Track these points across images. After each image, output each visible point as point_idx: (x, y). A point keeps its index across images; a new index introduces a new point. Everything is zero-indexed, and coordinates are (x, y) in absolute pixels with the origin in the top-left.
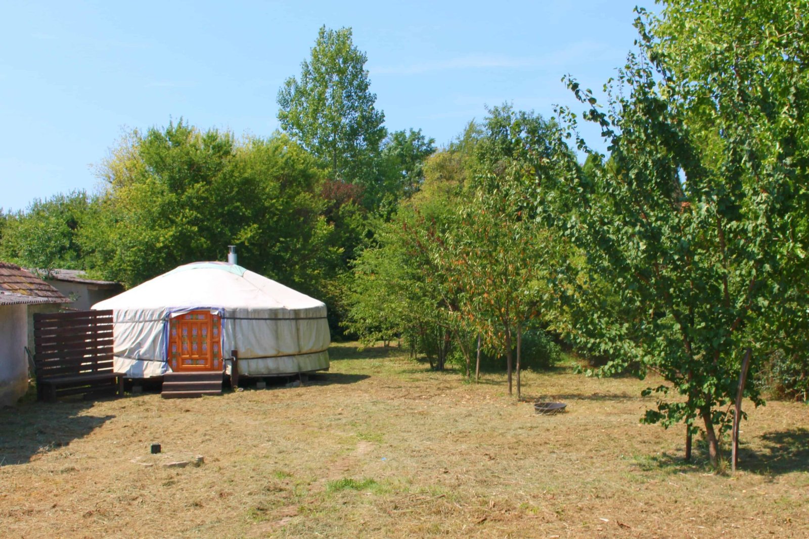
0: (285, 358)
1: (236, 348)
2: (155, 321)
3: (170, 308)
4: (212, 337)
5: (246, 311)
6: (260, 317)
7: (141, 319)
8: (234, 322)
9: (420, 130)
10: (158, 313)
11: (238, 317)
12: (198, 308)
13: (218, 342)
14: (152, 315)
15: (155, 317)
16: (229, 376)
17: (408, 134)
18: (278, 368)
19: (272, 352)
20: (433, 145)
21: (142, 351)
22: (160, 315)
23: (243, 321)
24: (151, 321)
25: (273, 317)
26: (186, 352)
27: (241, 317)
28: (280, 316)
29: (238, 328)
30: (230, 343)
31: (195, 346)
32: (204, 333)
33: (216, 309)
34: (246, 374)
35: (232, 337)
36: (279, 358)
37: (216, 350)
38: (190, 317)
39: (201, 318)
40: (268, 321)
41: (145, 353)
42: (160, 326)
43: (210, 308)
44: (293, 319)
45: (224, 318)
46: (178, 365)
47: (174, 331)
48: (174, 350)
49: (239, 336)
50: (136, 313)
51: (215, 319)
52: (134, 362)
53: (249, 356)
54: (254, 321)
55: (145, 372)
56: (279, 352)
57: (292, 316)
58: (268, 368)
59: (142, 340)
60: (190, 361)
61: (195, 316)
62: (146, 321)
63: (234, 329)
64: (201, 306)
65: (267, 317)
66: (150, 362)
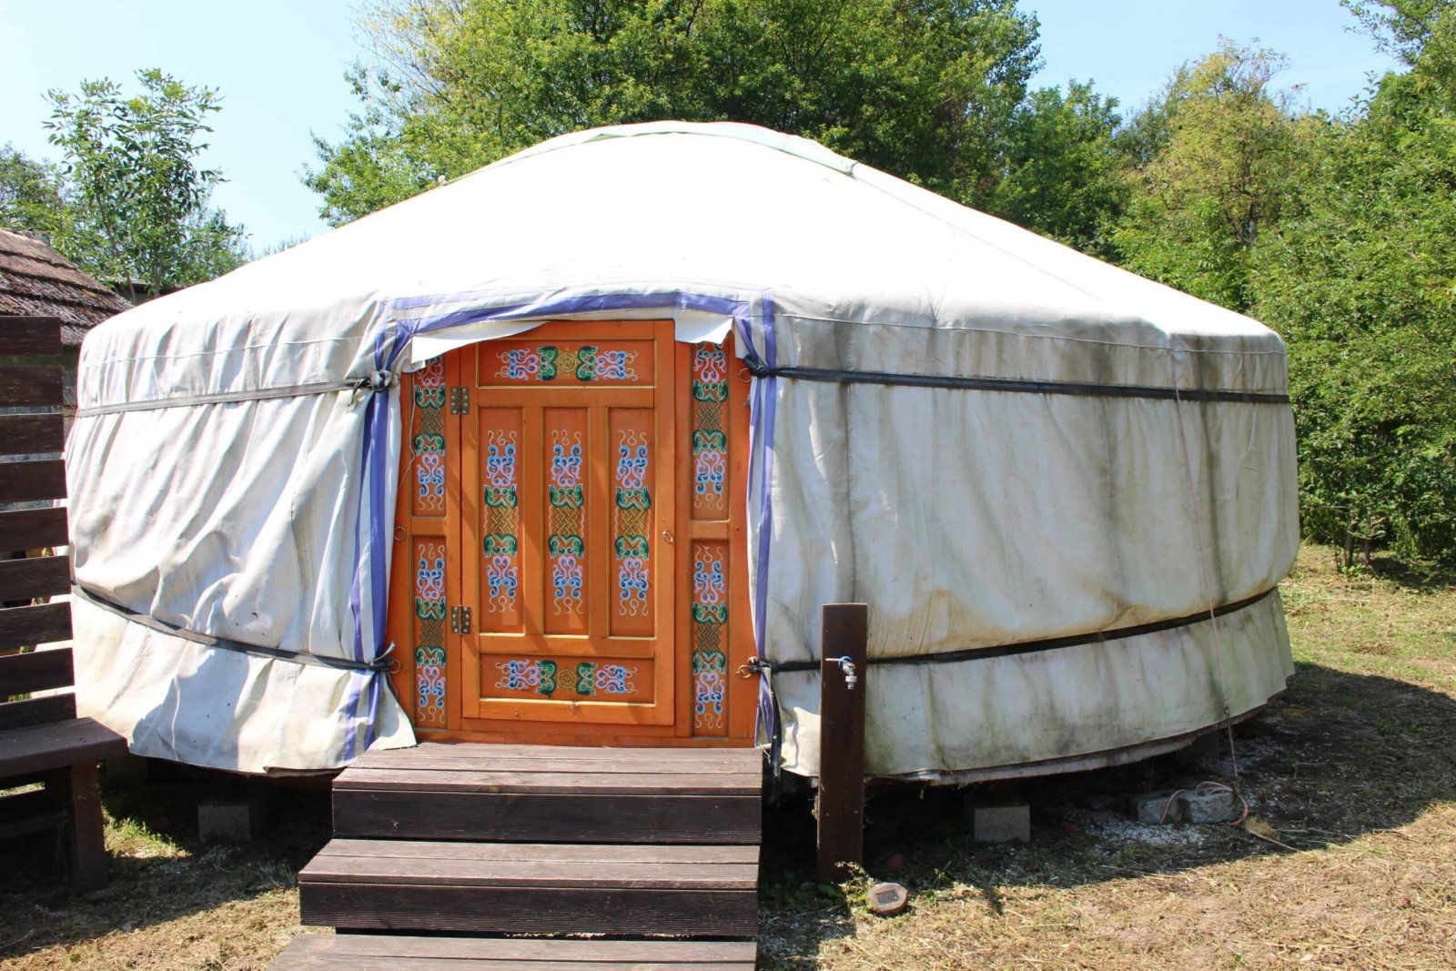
0: (1143, 640)
1: (853, 583)
2: (314, 391)
3: (406, 305)
4: (688, 506)
5: (926, 325)
6: (1009, 374)
7: (237, 385)
8: (843, 401)
9: (1092, 82)
10: (327, 337)
11: (870, 365)
12: (587, 303)
13: (729, 544)
14: (296, 350)
15: (314, 366)
16: (802, 781)
17: (1064, 94)
18: (1113, 712)
19: (1085, 614)
20: (1114, 111)
21: (239, 585)
22: (341, 350)
23: (899, 392)
24: (289, 393)
25: (1089, 377)
26: (508, 609)
27: (892, 368)
28: (1126, 375)
29: (866, 448)
30: (811, 553)
31: (568, 568)
32: (631, 475)
33: (720, 306)
34: (924, 772)
35: (826, 517)
36: (1111, 645)
37: (710, 597)
38: (539, 363)
39: (609, 365)
40: (1059, 401)
41: (249, 607)
42: (342, 422)
43: (672, 299)
44: (1187, 395)
45: (772, 373)
46: (454, 696)
47: (431, 463)
48: (430, 593)
49: (877, 499)
50: (210, 346)
51: (711, 380)
52: (196, 657)
53: (938, 637)
54: (974, 395)
55: (248, 735)
56: (1122, 607)
57: (1184, 379)
58: (1051, 716)
59: (231, 517)
60: (536, 674)
61: (567, 361)
62: (261, 396)
63: (841, 451)
64: (608, 284)
65: (1052, 371)
66: (281, 665)
